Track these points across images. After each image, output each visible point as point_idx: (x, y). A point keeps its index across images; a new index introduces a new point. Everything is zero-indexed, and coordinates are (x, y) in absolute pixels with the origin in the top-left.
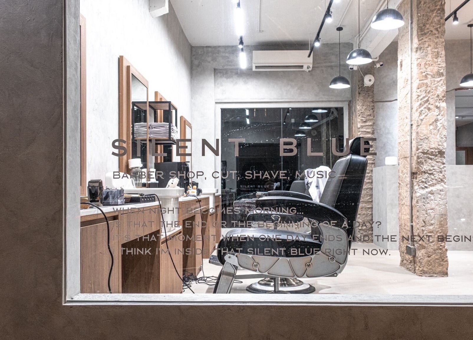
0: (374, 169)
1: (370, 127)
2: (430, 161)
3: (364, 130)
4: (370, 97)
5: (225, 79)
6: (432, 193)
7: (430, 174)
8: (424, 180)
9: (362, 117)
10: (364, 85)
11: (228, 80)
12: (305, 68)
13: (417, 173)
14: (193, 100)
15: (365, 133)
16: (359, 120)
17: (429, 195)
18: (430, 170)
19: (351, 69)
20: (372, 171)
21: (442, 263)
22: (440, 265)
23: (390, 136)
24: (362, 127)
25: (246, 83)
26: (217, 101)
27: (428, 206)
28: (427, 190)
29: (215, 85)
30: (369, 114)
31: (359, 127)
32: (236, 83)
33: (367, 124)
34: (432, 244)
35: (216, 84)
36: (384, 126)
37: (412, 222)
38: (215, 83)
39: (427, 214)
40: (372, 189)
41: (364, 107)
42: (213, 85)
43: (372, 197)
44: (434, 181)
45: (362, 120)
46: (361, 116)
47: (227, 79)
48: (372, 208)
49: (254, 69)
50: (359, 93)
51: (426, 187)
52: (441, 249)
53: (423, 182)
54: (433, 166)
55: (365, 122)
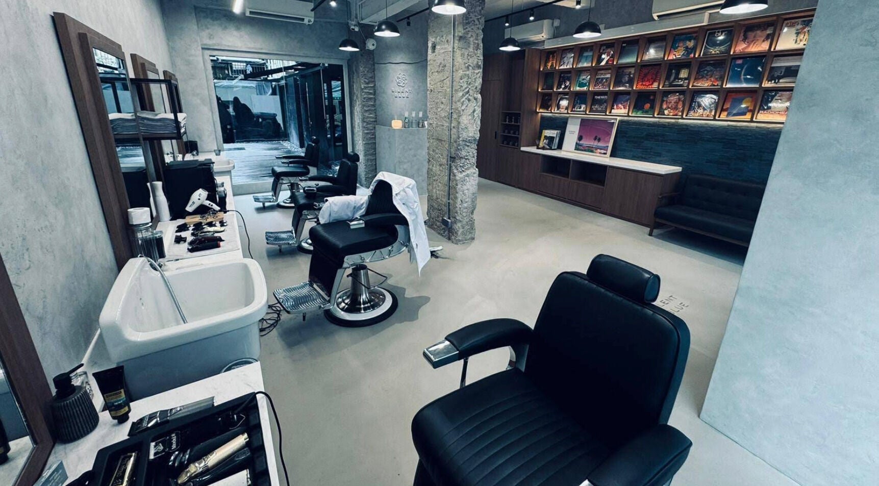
0: (377, 126)
1: (371, 88)
2: (467, 148)
3: (367, 91)
4: (372, 59)
5: (211, 21)
6: (468, 176)
7: (466, 159)
8: (461, 165)
9: (365, 79)
10: (365, 48)
11: (215, 22)
12: (306, 22)
13: (455, 158)
14: (170, 43)
15: (368, 94)
16: (362, 81)
17: (466, 178)
18: (467, 156)
19: (352, 29)
20: (375, 128)
21: (471, 231)
22: (470, 233)
23: (384, 95)
24: (365, 88)
25: (238, 29)
26: (203, 47)
27: (465, 187)
28: (464, 174)
29: (198, 27)
30: (371, 76)
31: (363, 88)
32: (226, 28)
33: (370, 85)
34: (465, 218)
35: (200, 25)
36: (380, 86)
37: (449, 200)
38: (198, 24)
39: (463, 194)
40: (375, 143)
41: (367, 69)
42: (195, 27)
43: (375, 151)
44: (469, 165)
45: (365, 81)
46: (364, 77)
47: (213, 20)
48: (376, 159)
49: (248, 14)
50: (362, 55)
51: (463, 171)
52: (471, 221)
53: (461, 166)
54: (469, 152)
55: (368, 83)
